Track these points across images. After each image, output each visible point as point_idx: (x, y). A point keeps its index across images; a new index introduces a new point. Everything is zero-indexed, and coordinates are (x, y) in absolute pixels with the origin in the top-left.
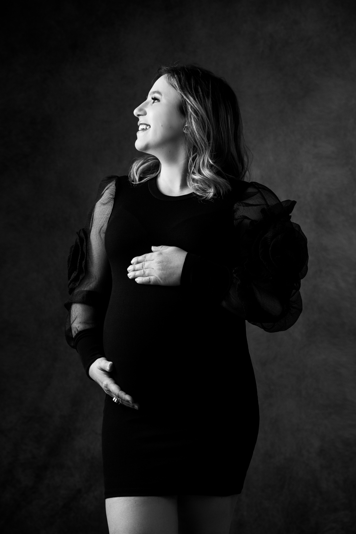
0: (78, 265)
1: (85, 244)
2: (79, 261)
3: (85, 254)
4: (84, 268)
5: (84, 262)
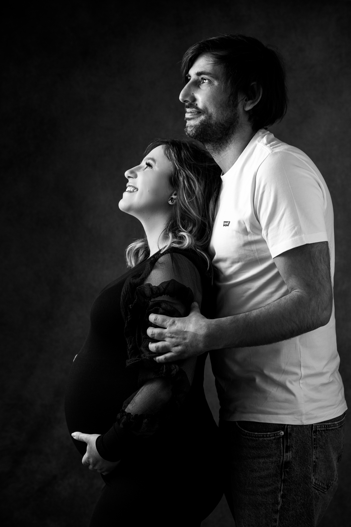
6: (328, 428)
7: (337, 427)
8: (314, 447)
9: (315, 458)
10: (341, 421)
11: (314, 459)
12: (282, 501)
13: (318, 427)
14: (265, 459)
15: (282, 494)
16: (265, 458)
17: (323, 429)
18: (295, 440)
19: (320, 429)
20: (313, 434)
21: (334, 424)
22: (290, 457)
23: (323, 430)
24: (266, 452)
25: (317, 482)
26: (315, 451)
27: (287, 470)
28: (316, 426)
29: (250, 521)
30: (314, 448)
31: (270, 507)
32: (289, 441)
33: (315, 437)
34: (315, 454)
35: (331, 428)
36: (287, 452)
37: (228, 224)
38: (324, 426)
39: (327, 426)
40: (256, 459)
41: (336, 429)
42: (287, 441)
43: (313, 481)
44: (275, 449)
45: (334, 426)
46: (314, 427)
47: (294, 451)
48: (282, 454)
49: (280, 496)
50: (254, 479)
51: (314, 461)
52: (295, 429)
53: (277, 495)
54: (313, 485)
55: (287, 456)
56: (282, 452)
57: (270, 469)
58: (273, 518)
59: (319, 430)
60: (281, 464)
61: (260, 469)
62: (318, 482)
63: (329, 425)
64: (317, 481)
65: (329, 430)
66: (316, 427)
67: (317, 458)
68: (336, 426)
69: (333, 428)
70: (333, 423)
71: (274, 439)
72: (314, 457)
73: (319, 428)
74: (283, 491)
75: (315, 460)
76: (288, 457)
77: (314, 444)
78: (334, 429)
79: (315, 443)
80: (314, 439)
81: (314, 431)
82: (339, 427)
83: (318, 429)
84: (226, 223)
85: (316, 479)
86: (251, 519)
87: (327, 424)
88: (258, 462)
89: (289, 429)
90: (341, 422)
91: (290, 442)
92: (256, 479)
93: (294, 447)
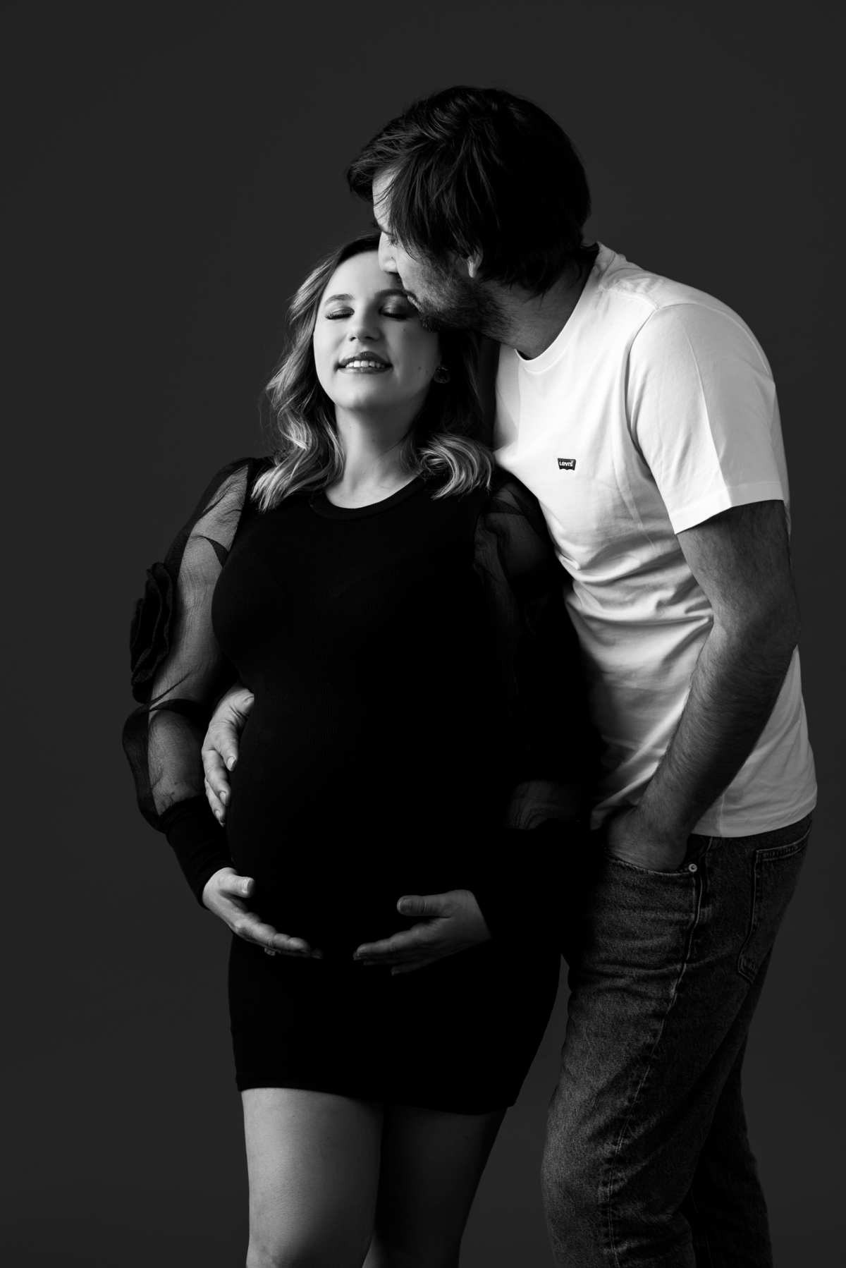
0: (154, 635)
1: (170, 589)
2: (156, 627)
3: (171, 609)
4: (167, 639)
5: (167, 626)
6: (781, 857)
7: (796, 852)
8: (757, 896)
9: (756, 919)
10: (802, 839)
11: (755, 921)
12: (678, 996)
13: (765, 855)
14: (657, 914)
15: (681, 983)
16: (656, 912)
17: (773, 859)
18: (720, 882)
19: (767, 860)
20: (755, 871)
21: (791, 847)
22: (708, 916)
23: (772, 861)
24: (661, 899)
25: (750, 967)
26: (757, 906)
27: (699, 941)
28: (762, 854)
29: (602, 1026)
30: (756, 900)
31: (651, 1005)
32: (709, 883)
33: (758, 877)
34: (757, 910)
35: (786, 856)
36: (703, 906)
37: (572, 465)
38: (776, 853)
39: (779, 852)
40: (638, 912)
41: (794, 856)
42: (705, 884)
43: (742, 964)
44: (680, 897)
45: (791, 852)
46: (757, 856)
47: (717, 904)
48: (694, 909)
49: (675, 986)
50: (630, 952)
51: (754, 925)
52: (720, 859)
53: (670, 984)
54: (741, 971)
55: (704, 913)
56: (694, 904)
57: (665, 935)
58: (652, 1028)
59: (765, 862)
60: (688, 927)
61: (645, 933)
62: (753, 967)
63: (783, 851)
64: (751, 964)
65: (783, 859)
66: (762, 856)
67: (760, 920)
68: (794, 850)
69: (790, 855)
70: (790, 845)
71: (680, 877)
72: (754, 917)
73: (766, 857)
74: (683, 978)
75: (756, 923)
76: (706, 915)
77: (757, 891)
78: (791, 857)
79: (758, 888)
80: (758, 879)
81: (757, 864)
82: (799, 852)
83: (764, 860)
84: (564, 464)
85: (749, 961)
86: (604, 1022)
87: (781, 847)
88: (642, 919)
89: (707, 860)
90: (803, 841)
91: (711, 886)
92: (632, 952)
93: (717, 897)
